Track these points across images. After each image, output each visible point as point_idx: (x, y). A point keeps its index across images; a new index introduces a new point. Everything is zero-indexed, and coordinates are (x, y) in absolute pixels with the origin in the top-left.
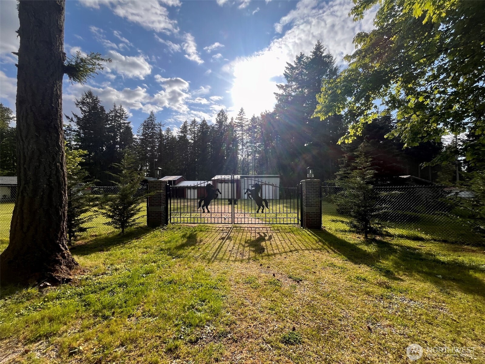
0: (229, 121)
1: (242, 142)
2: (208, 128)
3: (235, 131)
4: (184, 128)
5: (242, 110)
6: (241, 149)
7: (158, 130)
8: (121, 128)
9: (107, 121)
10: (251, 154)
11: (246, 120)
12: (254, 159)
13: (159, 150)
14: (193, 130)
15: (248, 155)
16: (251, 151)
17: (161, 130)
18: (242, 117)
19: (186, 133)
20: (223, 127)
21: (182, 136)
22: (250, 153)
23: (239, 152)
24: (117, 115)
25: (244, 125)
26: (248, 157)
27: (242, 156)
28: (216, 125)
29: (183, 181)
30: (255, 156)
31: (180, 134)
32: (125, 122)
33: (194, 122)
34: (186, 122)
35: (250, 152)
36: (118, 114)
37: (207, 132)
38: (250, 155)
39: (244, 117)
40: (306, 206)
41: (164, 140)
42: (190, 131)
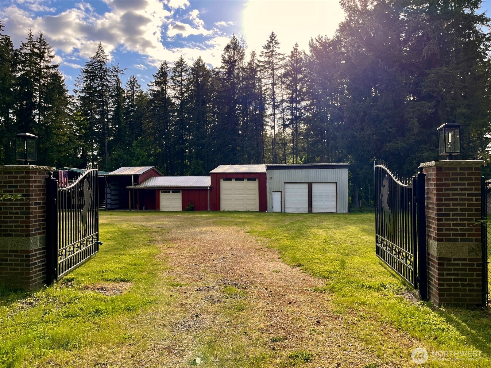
0: (247, 59)
1: (273, 99)
2: (207, 74)
3: (259, 80)
4: (161, 76)
5: (273, 37)
6: (271, 115)
7: (112, 80)
8: (41, 77)
9: (16, 63)
10: (289, 124)
11: (281, 57)
12: (296, 133)
13: (116, 118)
14: (179, 79)
15: (285, 126)
16: (290, 117)
17: (118, 81)
18: (273, 51)
19: (165, 84)
20: (236, 72)
21: (158, 91)
22: (288, 122)
23: (267, 120)
24: (34, 52)
25: (275, 67)
26: (284, 129)
27: (273, 127)
28: (223, 67)
29: (155, 176)
30: (297, 128)
31: (155, 88)
32: (49, 64)
33: (180, 63)
34: (165, 63)
35: (288, 119)
36: (36, 51)
37: (204, 82)
38: (288, 126)
39: (277, 50)
40: (439, 240)
41: (125, 99)
42: (174, 80)
